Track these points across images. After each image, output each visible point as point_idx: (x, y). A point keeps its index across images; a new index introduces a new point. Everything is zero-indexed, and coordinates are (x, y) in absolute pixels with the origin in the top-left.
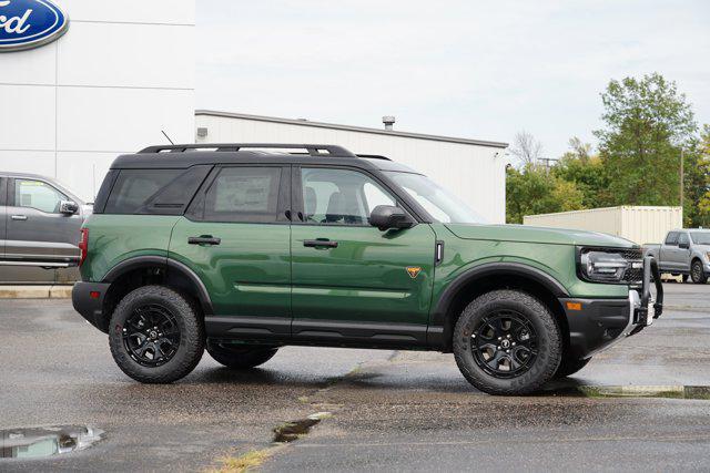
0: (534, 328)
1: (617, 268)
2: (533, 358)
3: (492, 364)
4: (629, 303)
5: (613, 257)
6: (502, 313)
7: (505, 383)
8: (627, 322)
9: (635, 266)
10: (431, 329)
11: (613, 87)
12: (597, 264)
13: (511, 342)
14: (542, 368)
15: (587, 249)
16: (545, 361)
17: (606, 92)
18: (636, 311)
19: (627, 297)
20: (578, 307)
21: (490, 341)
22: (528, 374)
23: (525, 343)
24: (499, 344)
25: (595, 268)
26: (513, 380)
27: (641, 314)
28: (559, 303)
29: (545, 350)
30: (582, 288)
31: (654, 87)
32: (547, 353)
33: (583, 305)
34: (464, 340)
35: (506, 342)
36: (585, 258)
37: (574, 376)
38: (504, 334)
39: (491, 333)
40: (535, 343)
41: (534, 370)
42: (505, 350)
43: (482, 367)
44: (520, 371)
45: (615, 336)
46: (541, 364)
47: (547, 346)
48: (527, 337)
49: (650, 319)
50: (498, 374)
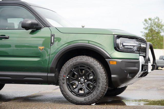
0: (94, 73)
1: (134, 46)
2: (94, 87)
3: (76, 90)
4: (139, 61)
5: (132, 41)
6: (81, 66)
7: (81, 99)
8: (138, 71)
9: (142, 45)
10: (49, 75)
11: (146, 20)
12: (124, 44)
13: (85, 80)
14: (98, 92)
15: (119, 37)
16: (100, 89)
17: (144, 21)
18: (143, 66)
19: (138, 59)
20: (115, 63)
21: (75, 80)
22: (92, 95)
23: (91, 80)
24: (79, 81)
25: (123, 46)
26: (85, 97)
27: (145, 67)
28: (106, 61)
29: (100, 83)
30: (117, 55)
31: (156, 20)
32: (101, 85)
33: (117, 62)
34: (63, 80)
35: (82, 80)
36: (119, 41)
37: (119, 95)
38: (81, 76)
39: (76, 76)
40: (95, 80)
41: (94, 93)
42: (82, 84)
43: (71, 92)
44: (88, 94)
45: (133, 77)
46: (98, 90)
47: (101, 81)
48: (92, 77)
49: (149, 70)
50: (79, 95)
